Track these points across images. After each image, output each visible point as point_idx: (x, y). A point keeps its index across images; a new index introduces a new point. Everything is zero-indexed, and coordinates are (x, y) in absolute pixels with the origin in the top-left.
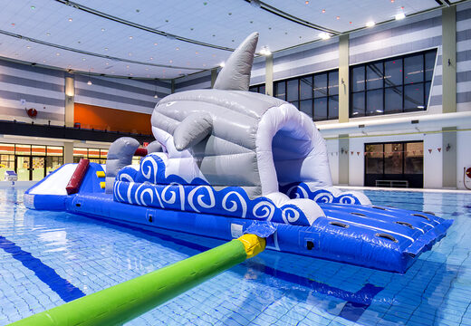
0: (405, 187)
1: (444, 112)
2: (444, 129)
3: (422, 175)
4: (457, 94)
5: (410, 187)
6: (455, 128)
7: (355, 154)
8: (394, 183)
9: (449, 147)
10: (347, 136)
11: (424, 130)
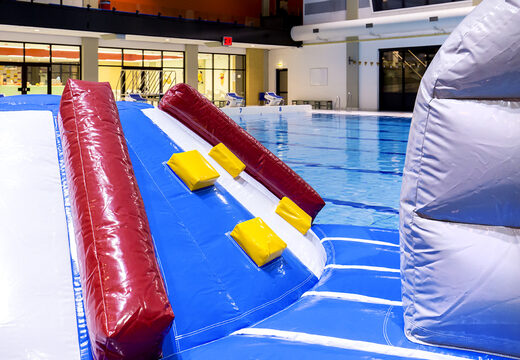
10: (357, 38)
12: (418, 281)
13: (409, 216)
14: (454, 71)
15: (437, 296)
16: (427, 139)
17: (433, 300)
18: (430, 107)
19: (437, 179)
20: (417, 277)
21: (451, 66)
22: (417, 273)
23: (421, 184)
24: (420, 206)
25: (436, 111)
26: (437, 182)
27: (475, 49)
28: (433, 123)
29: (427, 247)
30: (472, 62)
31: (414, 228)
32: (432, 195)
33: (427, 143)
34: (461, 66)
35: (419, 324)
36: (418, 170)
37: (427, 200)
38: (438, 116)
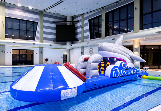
0: (28, 65)
1: (40, 42)
2: (40, 47)
4: (43, 37)
5: (30, 65)
7: (9, 53)
9: (41, 53)
11: (34, 47)
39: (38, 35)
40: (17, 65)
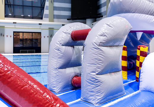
0: (34, 53)
1: (50, 21)
2: (49, 28)
3: (40, 47)
4: (54, 15)
5: (36, 52)
6: (53, 28)
7: (9, 36)
8: (28, 51)
9: (51, 36)
10: (4, 27)
11: (42, 28)
12: (97, 91)
13: (94, 75)
14: (104, 40)
15: (102, 92)
16: (99, 56)
17: (101, 94)
18: (99, 48)
19: (101, 65)
20: (97, 90)
21: (103, 39)
22: (96, 89)
23: (97, 67)
24: (97, 73)
25: (100, 49)
26: (101, 66)
27: (107, 36)
28: (100, 52)
29: (100, 82)
30: (107, 38)
31: (96, 78)
32: (100, 69)
33: (99, 57)
34: (105, 39)
35: (98, 101)
36: (96, 64)
37: (99, 70)
38: (102, 51)
39: (46, 12)
40: (19, 53)
